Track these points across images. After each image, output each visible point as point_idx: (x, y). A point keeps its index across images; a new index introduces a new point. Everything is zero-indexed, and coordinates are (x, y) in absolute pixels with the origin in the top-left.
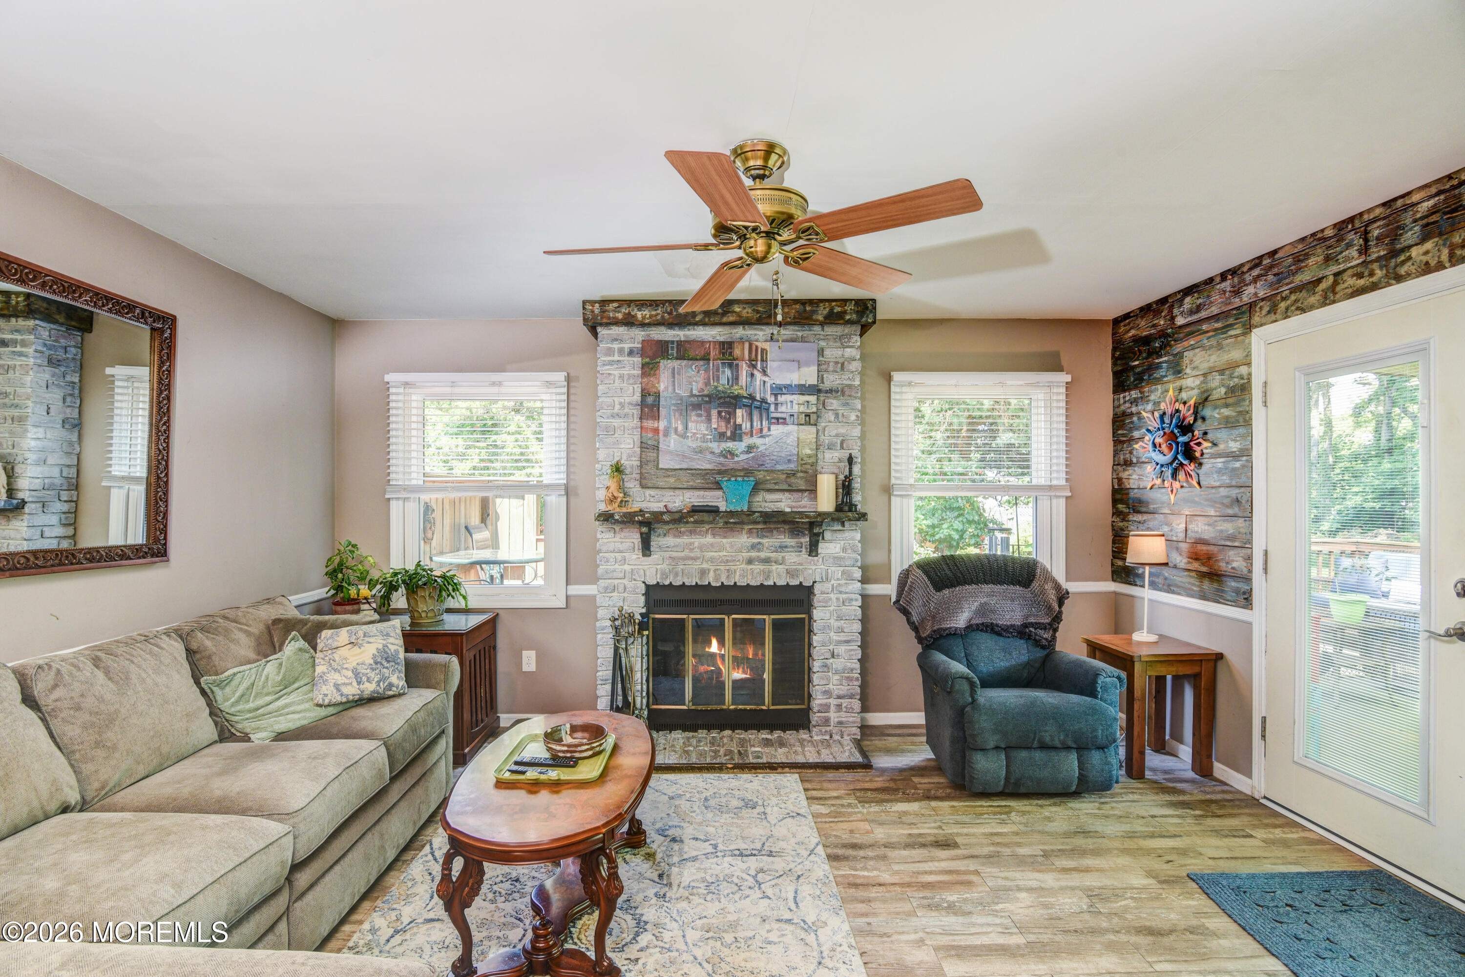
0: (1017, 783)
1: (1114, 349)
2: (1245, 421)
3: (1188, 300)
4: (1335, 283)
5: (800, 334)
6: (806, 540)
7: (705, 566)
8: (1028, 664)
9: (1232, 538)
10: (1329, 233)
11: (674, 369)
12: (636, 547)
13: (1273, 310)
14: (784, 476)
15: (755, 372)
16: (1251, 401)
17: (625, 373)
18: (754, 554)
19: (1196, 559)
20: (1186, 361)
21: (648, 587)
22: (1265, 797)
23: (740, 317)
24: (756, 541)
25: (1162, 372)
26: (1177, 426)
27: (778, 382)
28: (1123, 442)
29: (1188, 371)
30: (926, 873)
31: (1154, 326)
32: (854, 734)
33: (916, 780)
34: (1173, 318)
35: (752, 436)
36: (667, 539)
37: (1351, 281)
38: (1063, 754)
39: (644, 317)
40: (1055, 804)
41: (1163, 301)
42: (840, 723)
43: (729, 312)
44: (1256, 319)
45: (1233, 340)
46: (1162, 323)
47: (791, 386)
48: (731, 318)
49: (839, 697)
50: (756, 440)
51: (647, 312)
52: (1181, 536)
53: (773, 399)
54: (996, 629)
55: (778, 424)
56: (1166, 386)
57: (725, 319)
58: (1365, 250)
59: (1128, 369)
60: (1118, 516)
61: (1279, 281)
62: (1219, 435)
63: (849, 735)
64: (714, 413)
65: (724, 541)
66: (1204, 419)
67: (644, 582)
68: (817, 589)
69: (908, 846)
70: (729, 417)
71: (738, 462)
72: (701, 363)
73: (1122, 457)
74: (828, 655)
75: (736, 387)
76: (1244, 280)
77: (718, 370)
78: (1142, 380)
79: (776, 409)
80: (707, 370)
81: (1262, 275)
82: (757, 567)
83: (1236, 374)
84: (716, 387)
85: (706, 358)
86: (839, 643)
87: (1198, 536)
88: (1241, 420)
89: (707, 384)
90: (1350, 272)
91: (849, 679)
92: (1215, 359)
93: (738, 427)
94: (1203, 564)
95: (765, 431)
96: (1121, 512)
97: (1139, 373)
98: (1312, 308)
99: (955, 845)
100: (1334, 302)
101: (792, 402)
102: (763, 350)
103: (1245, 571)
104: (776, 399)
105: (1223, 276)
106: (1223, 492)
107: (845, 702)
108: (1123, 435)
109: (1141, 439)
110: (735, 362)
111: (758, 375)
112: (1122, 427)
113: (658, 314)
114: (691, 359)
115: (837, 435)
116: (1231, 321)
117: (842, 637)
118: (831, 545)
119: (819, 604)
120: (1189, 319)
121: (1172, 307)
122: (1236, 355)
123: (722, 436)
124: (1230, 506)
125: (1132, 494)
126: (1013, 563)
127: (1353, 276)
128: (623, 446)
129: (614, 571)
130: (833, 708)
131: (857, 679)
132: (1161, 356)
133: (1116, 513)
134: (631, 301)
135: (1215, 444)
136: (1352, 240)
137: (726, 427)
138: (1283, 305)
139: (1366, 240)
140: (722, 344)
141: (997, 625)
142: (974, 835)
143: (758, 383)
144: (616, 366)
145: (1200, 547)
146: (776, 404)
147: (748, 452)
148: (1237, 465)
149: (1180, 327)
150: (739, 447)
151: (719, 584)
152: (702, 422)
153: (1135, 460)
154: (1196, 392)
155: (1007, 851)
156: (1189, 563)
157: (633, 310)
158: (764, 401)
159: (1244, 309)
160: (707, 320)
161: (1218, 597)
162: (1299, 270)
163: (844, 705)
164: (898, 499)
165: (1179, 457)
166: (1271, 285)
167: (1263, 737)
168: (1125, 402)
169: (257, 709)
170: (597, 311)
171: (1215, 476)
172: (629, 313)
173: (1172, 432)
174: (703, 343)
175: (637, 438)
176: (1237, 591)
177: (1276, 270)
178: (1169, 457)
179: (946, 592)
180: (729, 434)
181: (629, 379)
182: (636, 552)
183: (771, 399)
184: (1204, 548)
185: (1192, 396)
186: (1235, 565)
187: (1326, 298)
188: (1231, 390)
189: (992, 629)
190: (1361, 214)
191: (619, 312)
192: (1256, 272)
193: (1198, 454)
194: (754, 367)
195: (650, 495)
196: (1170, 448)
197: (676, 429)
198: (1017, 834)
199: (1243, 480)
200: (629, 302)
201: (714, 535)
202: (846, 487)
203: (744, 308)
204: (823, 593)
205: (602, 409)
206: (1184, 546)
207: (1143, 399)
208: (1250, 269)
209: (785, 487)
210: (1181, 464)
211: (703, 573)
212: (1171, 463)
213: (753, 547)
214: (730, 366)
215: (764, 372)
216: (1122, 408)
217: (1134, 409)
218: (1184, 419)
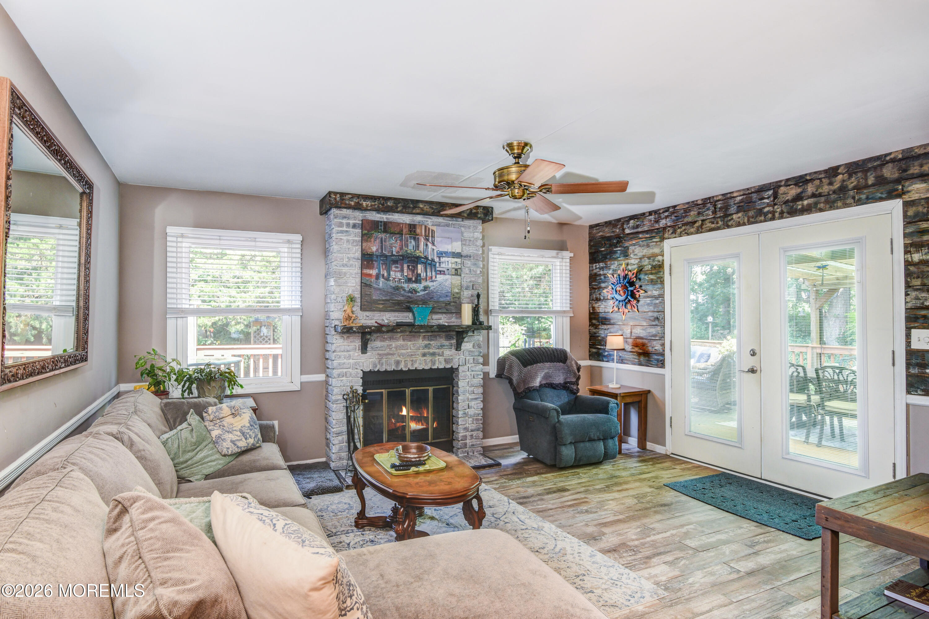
0: (580, 460)
1: (590, 241)
2: (661, 281)
3: (632, 221)
4: (702, 225)
5: (451, 222)
6: (454, 341)
7: (398, 358)
8: (568, 403)
9: (655, 336)
10: (700, 202)
11: (382, 239)
12: (357, 348)
13: (674, 232)
14: (444, 305)
15: (428, 243)
16: (664, 273)
17: (351, 238)
18: (426, 350)
19: (637, 346)
20: (630, 251)
21: (364, 373)
22: (672, 454)
23: (423, 210)
24: (427, 342)
25: (618, 255)
26: (628, 282)
27: (441, 250)
28: (595, 289)
29: (632, 256)
30: (565, 502)
31: (613, 232)
32: (480, 451)
33: (526, 467)
34: (624, 230)
35: (426, 281)
36: (376, 342)
37: (709, 225)
38: (598, 442)
39: (367, 206)
40: (594, 468)
41: (619, 220)
42: (473, 445)
43: (417, 207)
44: (666, 235)
45: (655, 243)
46: (618, 231)
47: (447, 252)
48: (418, 211)
49: (472, 431)
50: (429, 284)
51: (369, 203)
52: (629, 336)
53: (438, 260)
54: (554, 386)
55: (441, 274)
56: (621, 262)
57: (414, 211)
58: (714, 212)
59: (597, 252)
60: (593, 326)
61: (677, 220)
62: (648, 288)
63: (477, 452)
64: (405, 266)
65: (409, 343)
66: (640, 279)
67: (362, 370)
68: (461, 369)
69: (548, 493)
70: (413, 269)
71: (419, 296)
72: (398, 236)
73: (594, 296)
74: (466, 407)
75: (418, 252)
76: (660, 217)
77: (407, 241)
78: (606, 258)
79: (440, 265)
80: (401, 240)
81: (669, 216)
82: (428, 358)
83: (656, 259)
84: (406, 251)
85: (401, 233)
86: (472, 399)
87: (637, 335)
88: (659, 281)
89: (401, 248)
90: (708, 221)
91: (477, 420)
92: (646, 251)
93: (419, 275)
94: (640, 349)
95: (434, 278)
96: (595, 324)
97: (605, 255)
98: (692, 234)
99: (568, 490)
100: (701, 232)
101: (448, 262)
102: (432, 230)
103: (661, 351)
104: (440, 260)
105: (650, 213)
106: (650, 314)
107: (475, 433)
108: (595, 285)
109: (606, 287)
110: (417, 237)
111: (430, 245)
112: (595, 280)
113: (375, 205)
114: (392, 233)
115: (470, 282)
116: (654, 235)
117: (473, 396)
118: (468, 344)
119: (462, 378)
120: (632, 231)
121: (623, 224)
122: (656, 250)
123: (409, 280)
124: (654, 321)
125: (601, 315)
126: (557, 351)
127: (710, 222)
128: (349, 285)
129: (344, 364)
130: (468, 437)
131: (481, 419)
132: (617, 247)
133: (592, 324)
134: (360, 195)
135: (646, 292)
136: (709, 207)
137: (412, 275)
138: (679, 230)
139: (715, 208)
140: (410, 225)
141: (554, 384)
142: (572, 485)
143: (430, 250)
144: (345, 234)
145: (638, 340)
146: (440, 263)
147: (424, 290)
148: (657, 301)
149: (628, 234)
150: (419, 287)
151: (407, 369)
152: (398, 271)
153: (602, 298)
154: (636, 266)
155: (591, 488)
156: (633, 348)
157: (361, 201)
158: (433, 260)
159: (661, 230)
160: (404, 210)
161: (648, 364)
162: (686, 216)
163: (474, 435)
164: (493, 317)
165: (629, 297)
166: (674, 221)
167: (671, 426)
168: (596, 268)
169: (186, 461)
170: (338, 199)
171: (646, 307)
172: (358, 202)
173: (625, 285)
174: (399, 224)
175: (358, 280)
176: (658, 360)
177: (676, 215)
178: (623, 298)
179: (529, 367)
180: (414, 279)
181: (353, 242)
182: (357, 351)
183: (437, 260)
184: (641, 341)
185: (634, 268)
186: (656, 348)
187: (698, 230)
188: (654, 267)
189: (552, 386)
190: (713, 197)
191: (352, 201)
192: (666, 214)
193: (637, 296)
194: (428, 240)
195: (366, 316)
196: (625, 293)
197: (383, 275)
198: (589, 481)
199: (660, 308)
200: (358, 196)
201: (404, 340)
202: (476, 311)
203: (425, 206)
204: (463, 372)
205: (336, 260)
206: (630, 341)
207: (607, 267)
208: (663, 212)
209: (445, 311)
210: (629, 301)
211: (398, 363)
212: (625, 300)
213: (426, 346)
214: (414, 239)
215: (433, 244)
216: (595, 271)
217: (601, 272)
218: (631, 279)
